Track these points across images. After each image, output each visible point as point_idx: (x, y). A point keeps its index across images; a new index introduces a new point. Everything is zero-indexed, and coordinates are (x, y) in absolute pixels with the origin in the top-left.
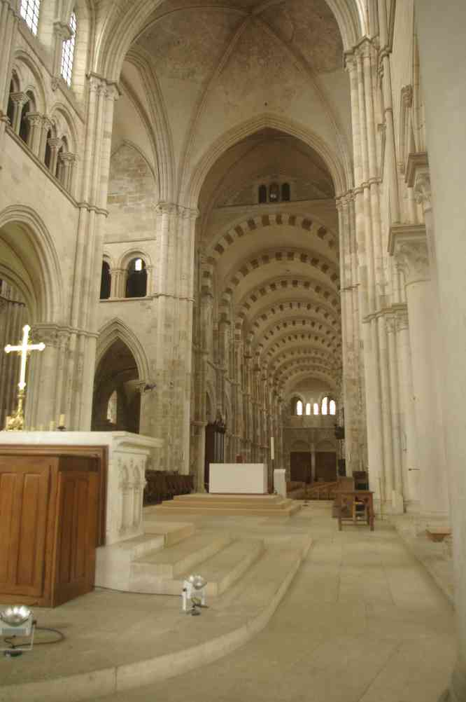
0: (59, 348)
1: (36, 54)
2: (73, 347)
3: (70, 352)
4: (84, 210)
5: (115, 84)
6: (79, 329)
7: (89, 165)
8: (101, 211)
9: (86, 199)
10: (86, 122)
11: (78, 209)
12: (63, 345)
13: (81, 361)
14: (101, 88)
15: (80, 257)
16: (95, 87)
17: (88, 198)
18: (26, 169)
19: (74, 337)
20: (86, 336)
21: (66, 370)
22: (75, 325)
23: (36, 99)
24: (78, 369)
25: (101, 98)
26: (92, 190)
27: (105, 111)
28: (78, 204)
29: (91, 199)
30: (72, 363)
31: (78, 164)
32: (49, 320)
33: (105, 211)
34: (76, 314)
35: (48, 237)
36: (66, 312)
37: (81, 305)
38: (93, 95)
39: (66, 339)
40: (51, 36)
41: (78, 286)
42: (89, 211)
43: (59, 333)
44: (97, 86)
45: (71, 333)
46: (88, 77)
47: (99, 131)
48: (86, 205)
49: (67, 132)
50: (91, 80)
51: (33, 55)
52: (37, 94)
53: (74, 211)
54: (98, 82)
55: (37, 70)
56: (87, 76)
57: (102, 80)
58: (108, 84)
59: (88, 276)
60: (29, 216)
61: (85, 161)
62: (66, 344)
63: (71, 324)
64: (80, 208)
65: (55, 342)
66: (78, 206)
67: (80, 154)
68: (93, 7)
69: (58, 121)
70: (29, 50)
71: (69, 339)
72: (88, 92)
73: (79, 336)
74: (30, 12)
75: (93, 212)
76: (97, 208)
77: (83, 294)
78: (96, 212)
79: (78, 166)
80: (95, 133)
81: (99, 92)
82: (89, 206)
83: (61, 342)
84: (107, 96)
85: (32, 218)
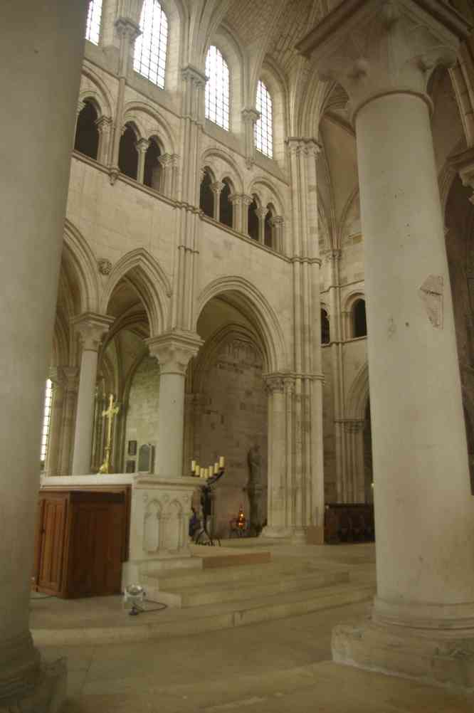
0: (286, 394)
1: (225, 146)
2: (299, 391)
3: (296, 396)
4: (297, 264)
5: (313, 140)
6: (303, 374)
7: (297, 221)
8: (314, 261)
9: (298, 253)
10: (289, 184)
11: (291, 265)
12: (289, 391)
13: (307, 403)
14: (300, 149)
15: (298, 307)
16: (294, 150)
17: (300, 252)
18: (228, 245)
19: (299, 381)
20: (310, 379)
21: (294, 414)
22: (299, 371)
23: (234, 181)
24: (305, 411)
25: (302, 158)
26: (302, 243)
27: (307, 167)
28: (291, 259)
29: (302, 252)
30: (299, 406)
31: (287, 223)
32: (274, 369)
33: (318, 259)
34: (299, 361)
35: (261, 297)
36: (290, 360)
37: (303, 352)
38: (293, 157)
39: (292, 384)
40: (240, 124)
41: (299, 334)
42: (302, 263)
43: (285, 380)
44: (296, 148)
45: (295, 378)
46: (287, 143)
47: (303, 186)
48: (298, 259)
49: (272, 199)
50: (290, 145)
51: (222, 147)
52: (233, 177)
53: (288, 267)
54: (296, 143)
55: (230, 159)
56: (285, 142)
57: (299, 141)
58: (306, 142)
59: (307, 322)
60: (239, 284)
61: (293, 219)
62: (292, 389)
63: (295, 370)
64: (293, 263)
65: (282, 389)
66: (292, 261)
67: (288, 214)
68: (283, 79)
69: (260, 192)
70: (218, 145)
71: (295, 384)
72: (288, 156)
73: (303, 380)
74: (219, 112)
75: (306, 264)
76: (309, 259)
77: (303, 340)
78: (309, 263)
79: (287, 226)
80: (300, 191)
81: (299, 152)
82: (301, 259)
83: (286, 388)
84: (307, 153)
85: (242, 285)
